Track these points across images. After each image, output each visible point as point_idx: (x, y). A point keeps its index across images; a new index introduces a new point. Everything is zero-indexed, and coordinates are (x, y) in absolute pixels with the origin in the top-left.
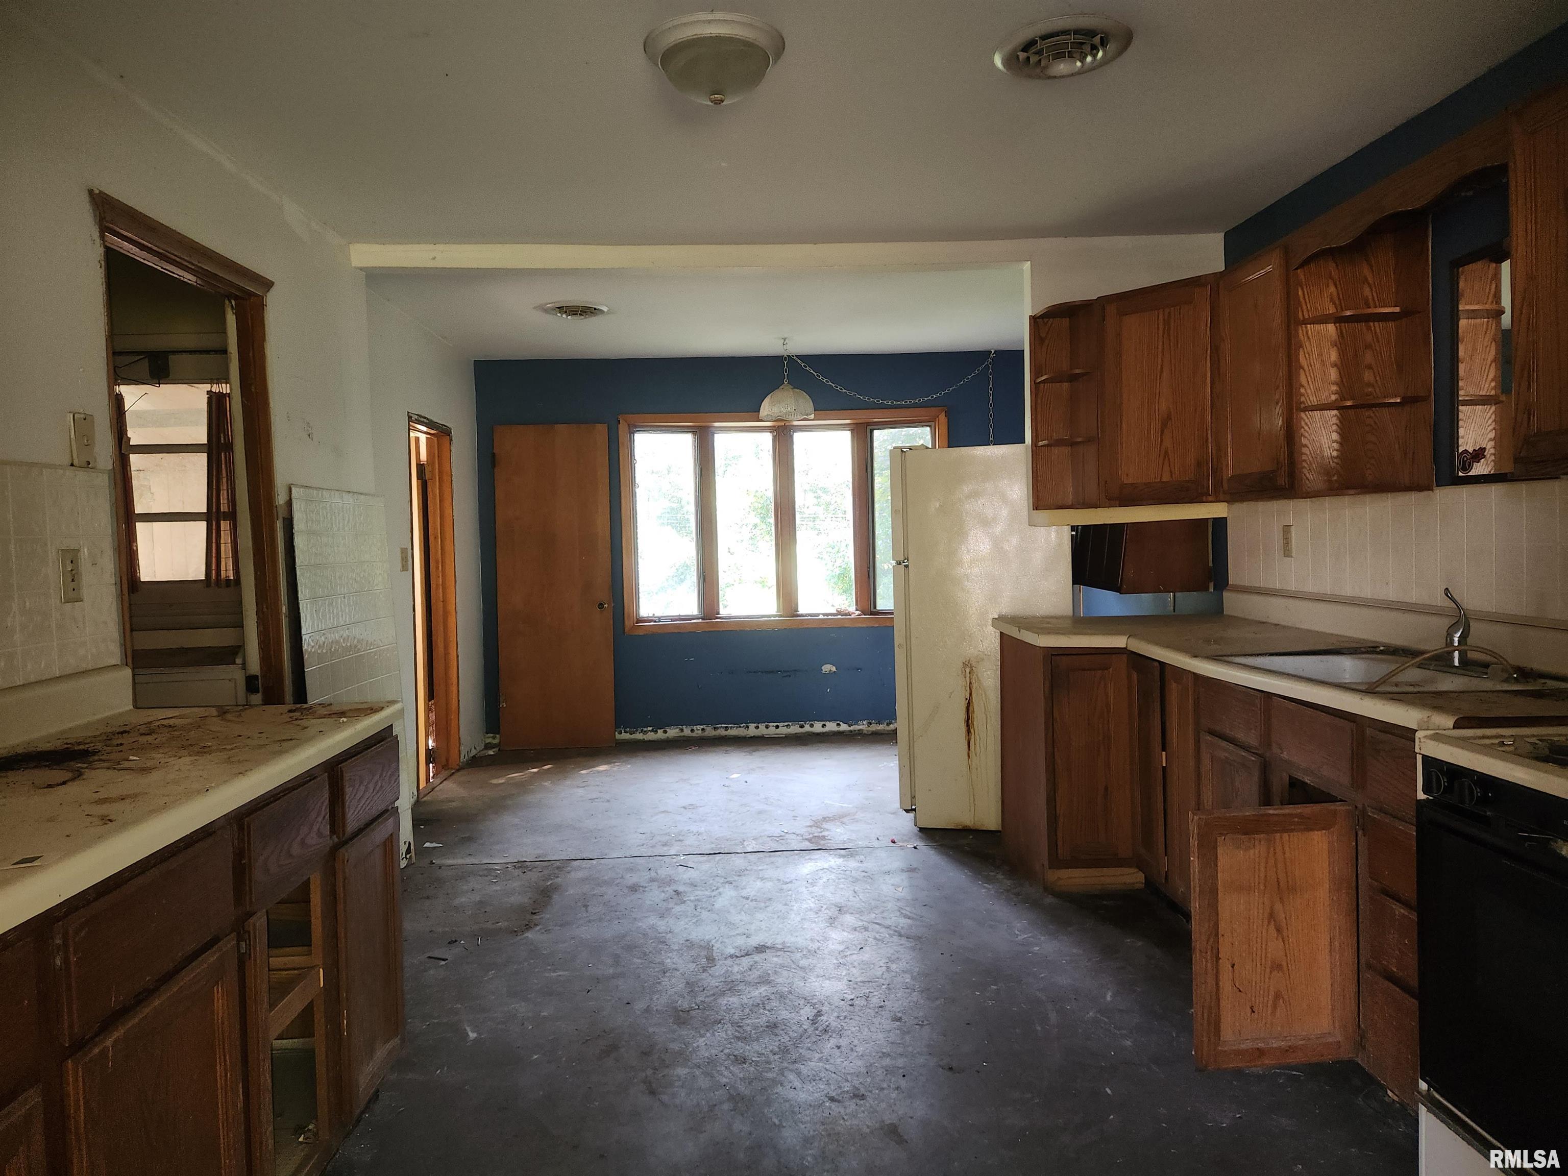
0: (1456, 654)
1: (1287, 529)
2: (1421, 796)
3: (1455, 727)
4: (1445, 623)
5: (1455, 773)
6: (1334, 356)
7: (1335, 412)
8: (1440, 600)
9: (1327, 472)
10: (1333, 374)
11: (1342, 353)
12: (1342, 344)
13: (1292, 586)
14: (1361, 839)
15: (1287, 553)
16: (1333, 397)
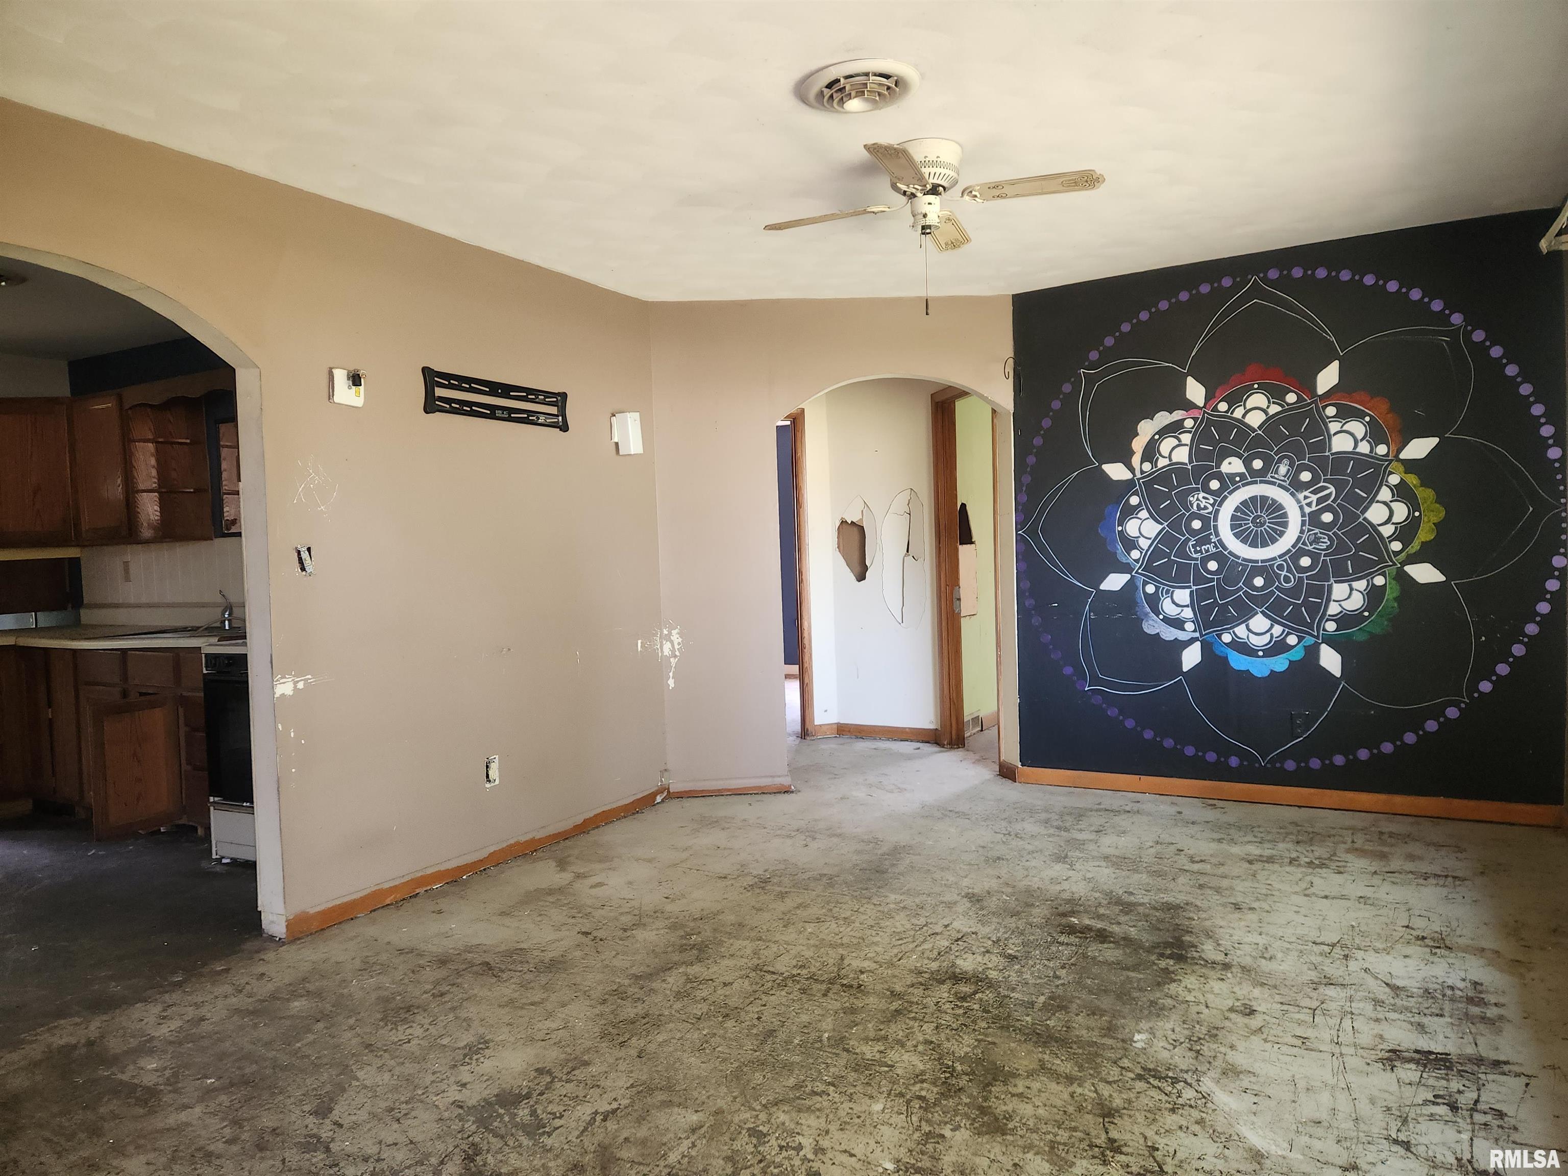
0: (227, 622)
1: (126, 564)
2: (205, 672)
3: (219, 641)
4: (220, 610)
5: (216, 656)
6: (153, 461)
7: (156, 494)
8: (219, 599)
9: (155, 528)
10: (154, 472)
11: (157, 460)
12: (158, 454)
13: (132, 600)
14: (181, 710)
15: (127, 579)
16: (154, 485)
